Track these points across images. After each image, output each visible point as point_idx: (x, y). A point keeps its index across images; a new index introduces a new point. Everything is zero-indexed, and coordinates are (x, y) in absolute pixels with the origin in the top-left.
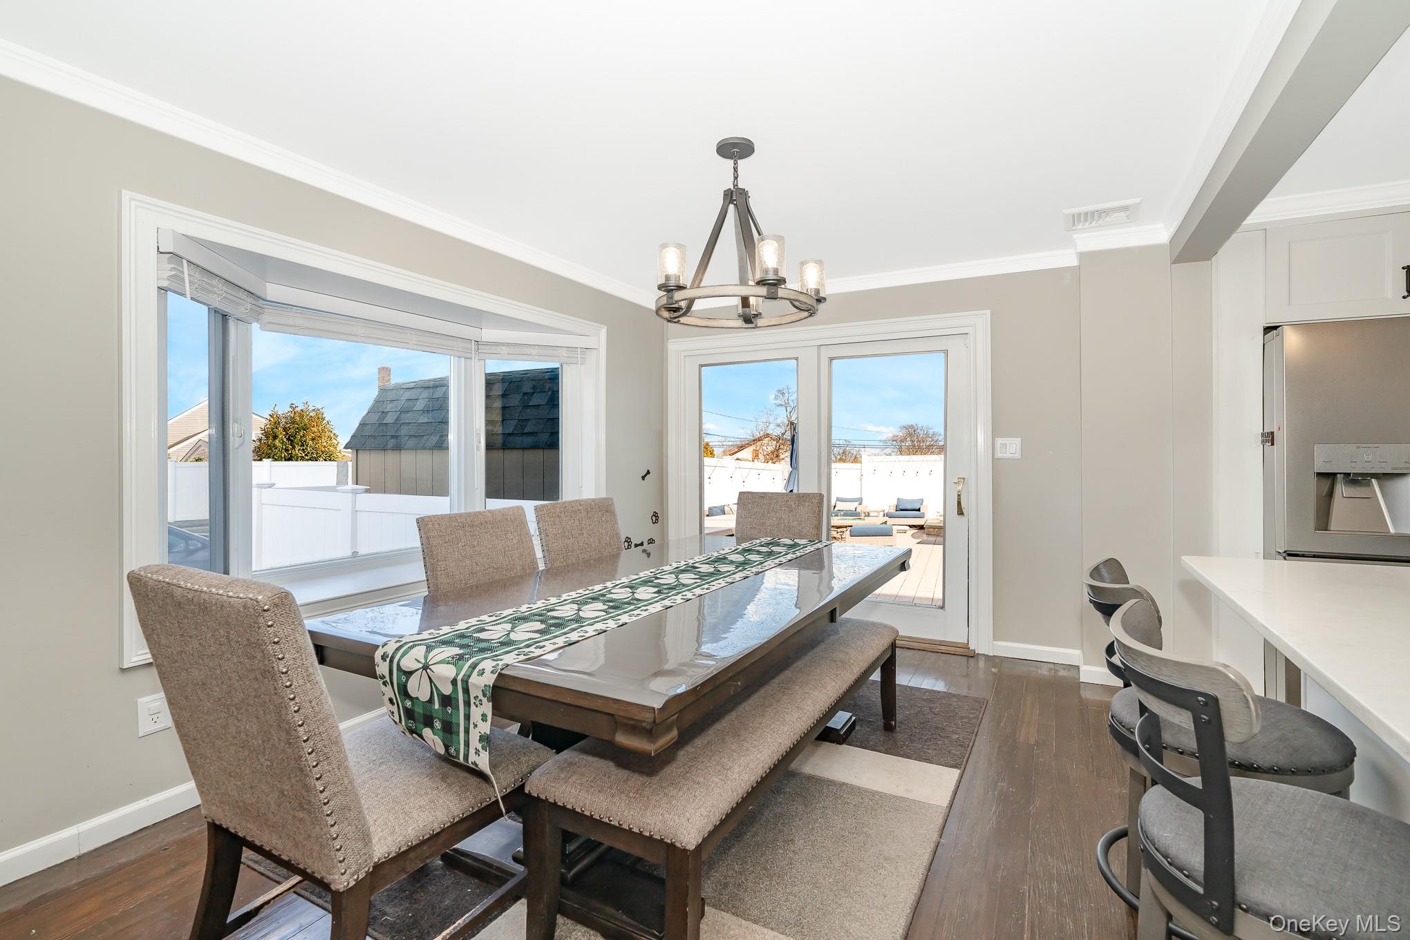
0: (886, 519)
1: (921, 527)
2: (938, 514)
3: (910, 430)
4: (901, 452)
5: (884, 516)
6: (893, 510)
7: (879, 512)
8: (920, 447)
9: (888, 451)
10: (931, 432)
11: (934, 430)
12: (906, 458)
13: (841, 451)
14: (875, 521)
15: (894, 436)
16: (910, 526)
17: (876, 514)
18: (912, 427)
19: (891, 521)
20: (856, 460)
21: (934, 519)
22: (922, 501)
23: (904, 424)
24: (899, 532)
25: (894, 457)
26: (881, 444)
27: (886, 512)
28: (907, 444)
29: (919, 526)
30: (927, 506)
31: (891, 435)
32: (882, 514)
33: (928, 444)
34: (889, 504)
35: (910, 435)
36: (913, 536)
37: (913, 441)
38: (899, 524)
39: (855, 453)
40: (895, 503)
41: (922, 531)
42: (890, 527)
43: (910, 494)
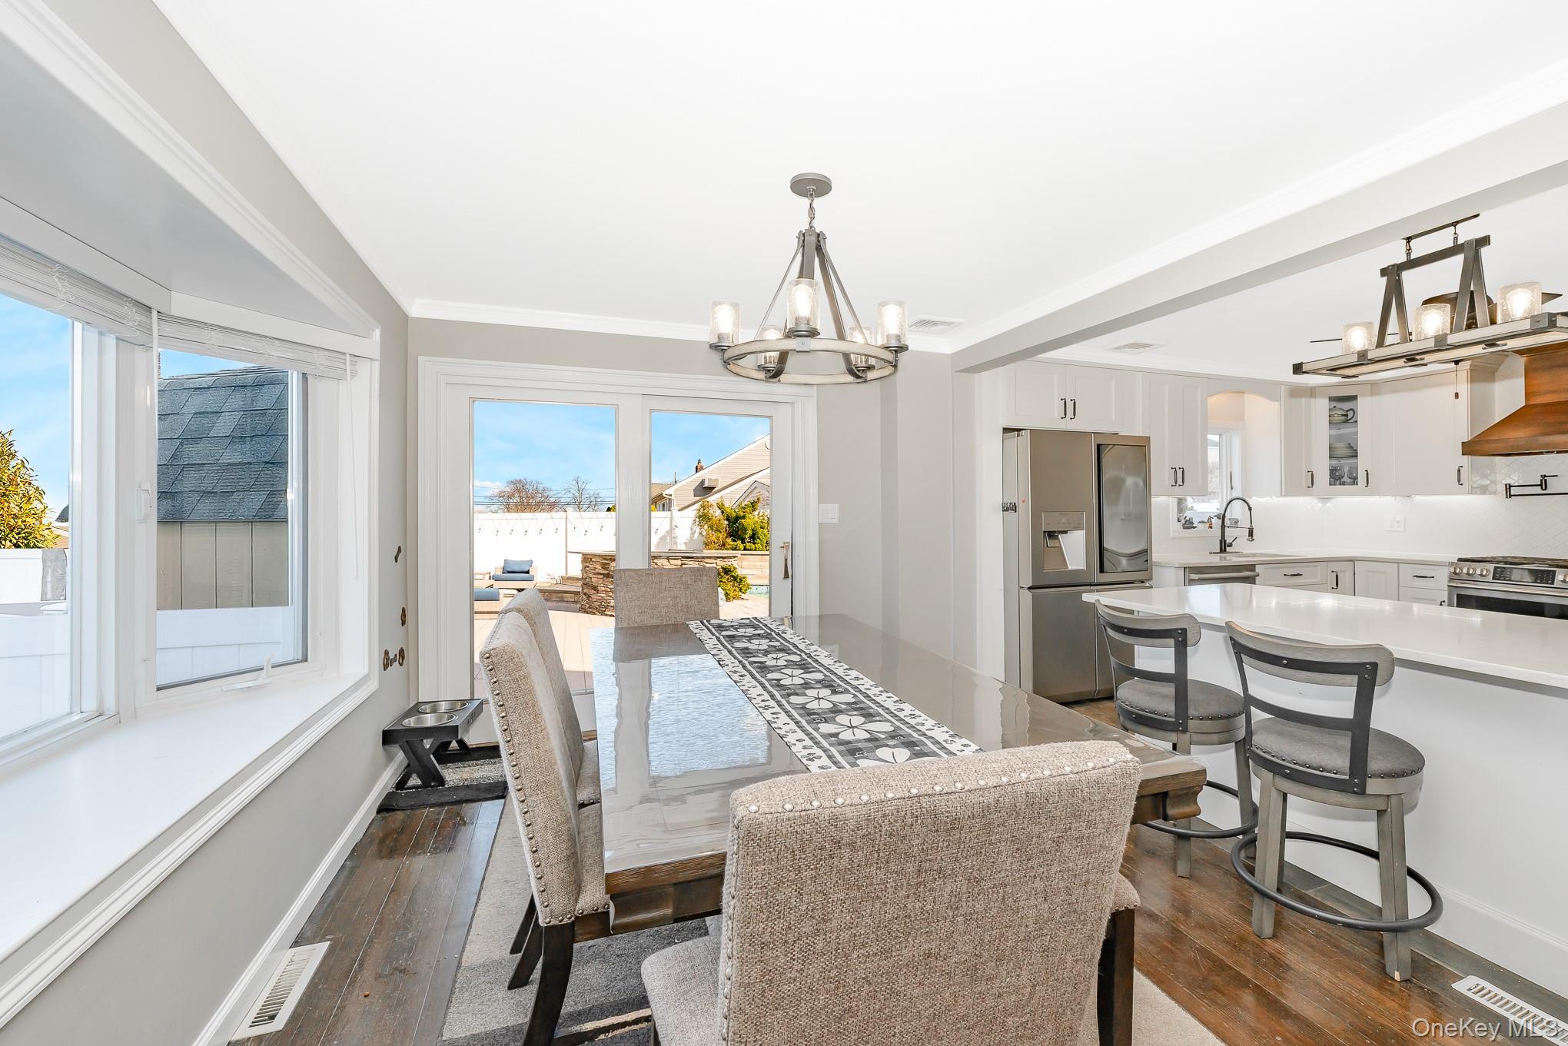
0: (492, 582)
2: (549, 577)
3: (518, 485)
4: (508, 509)
5: (490, 579)
6: (499, 573)
7: (484, 575)
8: (528, 504)
9: (494, 508)
10: (541, 487)
11: (544, 485)
12: (514, 515)
14: (481, 584)
15: (501, 492)
16: (519, 591)
17: (481, 577)
18: (520, 481)
19: (497, 585)
21: (544, 582)
22: (531, 562)
23: (512, 478)
24: (506, 596)
25: (500, 515)
26: (490, 500)
27: (492, 575)
28: (515, 501)
30: (536, 568)
31: (497, 491)
32: (487, 576)
33: (538, 500)
34: (495, 566)
35: (518, 490)
37: (521, 498)
38: (505, 588)
40: (502, 564)
42: (496, 590)
43: (518, 555)
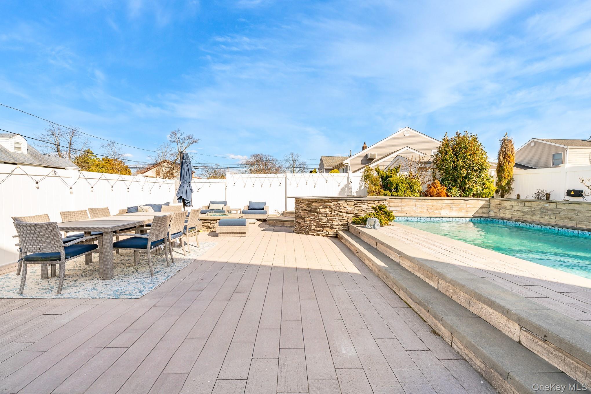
0: (242, 215)
1: (264, 220)
2: (275, 212)
3: (257, 157)
4: (252, 172)
5: (241, 213)
6: (246, 209)
7: (237, 210)
8: (264, 169)
9: (243, 171)
10: (271, 159)
11: (273, 158)
12: (255, 175)
13: (213, 171)
14: (235, 216)
15: (247, 162)
16: (258, 220)
17: (235, 212)
18: (259, 155)
19: (245, 216)
20: (223, 177)
21: (273, 215)
22: (265, 203)
23: (254, 154)
24: (250, 223)
25: (247, 175)
26: (238, 167)
27: (242, 210)
28: (256, 167)
29: (263, 219)
30: (268, 206)
31: (245, 161)
32: (239, 212)
33: (269, 166)
34: (243, 205)
35: (258, 161)
36: (259, 226)
37: (259, 165)
38: (249, 218)
39: (222, 172)
40: (248, 204)
41: (265, 223)
42: (244, 220)
43: (257, 199)
